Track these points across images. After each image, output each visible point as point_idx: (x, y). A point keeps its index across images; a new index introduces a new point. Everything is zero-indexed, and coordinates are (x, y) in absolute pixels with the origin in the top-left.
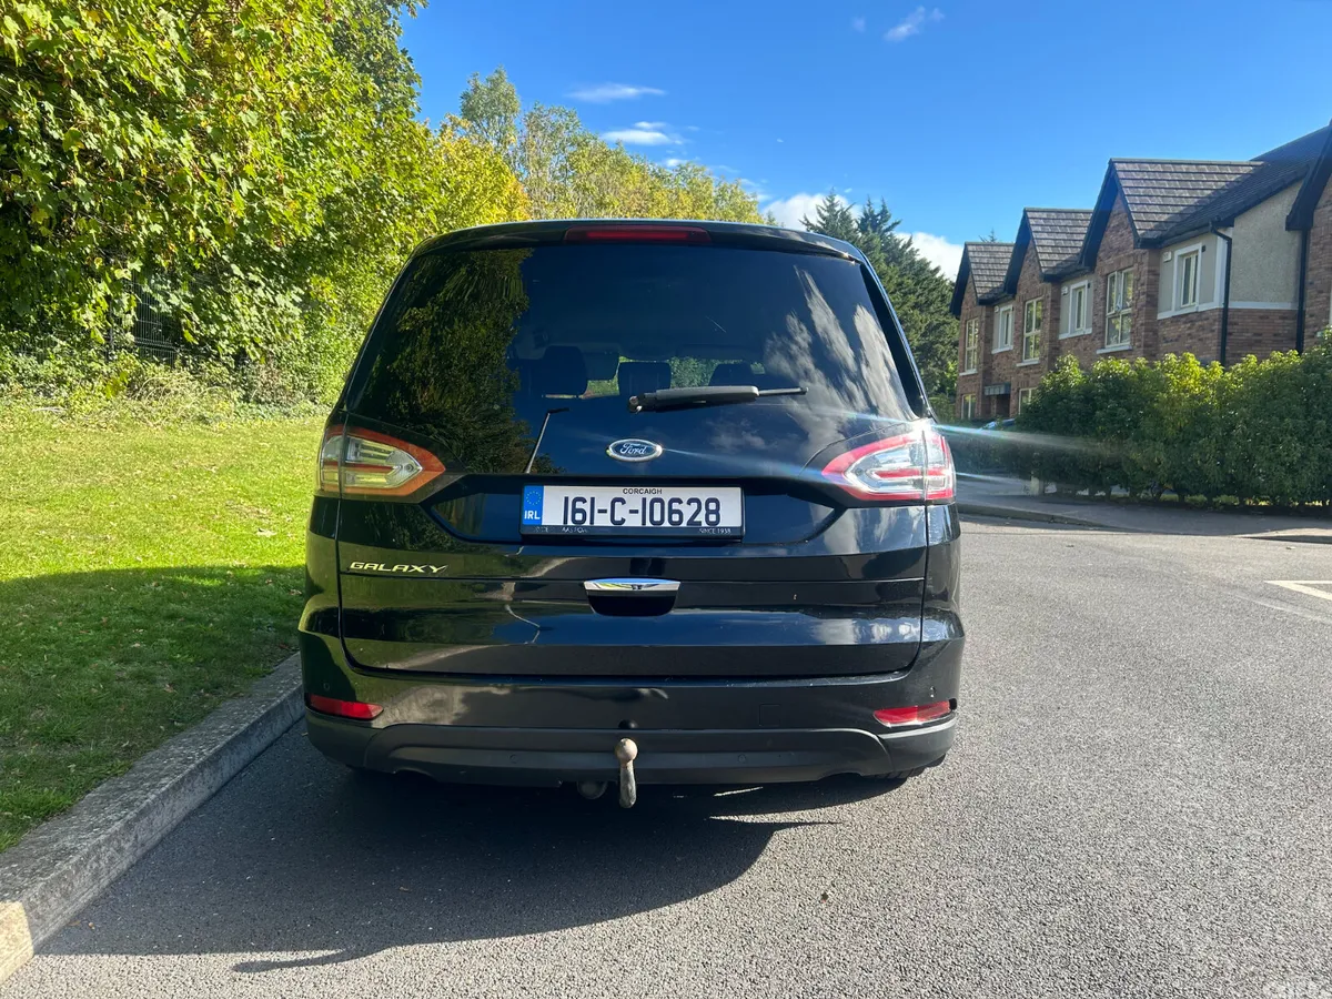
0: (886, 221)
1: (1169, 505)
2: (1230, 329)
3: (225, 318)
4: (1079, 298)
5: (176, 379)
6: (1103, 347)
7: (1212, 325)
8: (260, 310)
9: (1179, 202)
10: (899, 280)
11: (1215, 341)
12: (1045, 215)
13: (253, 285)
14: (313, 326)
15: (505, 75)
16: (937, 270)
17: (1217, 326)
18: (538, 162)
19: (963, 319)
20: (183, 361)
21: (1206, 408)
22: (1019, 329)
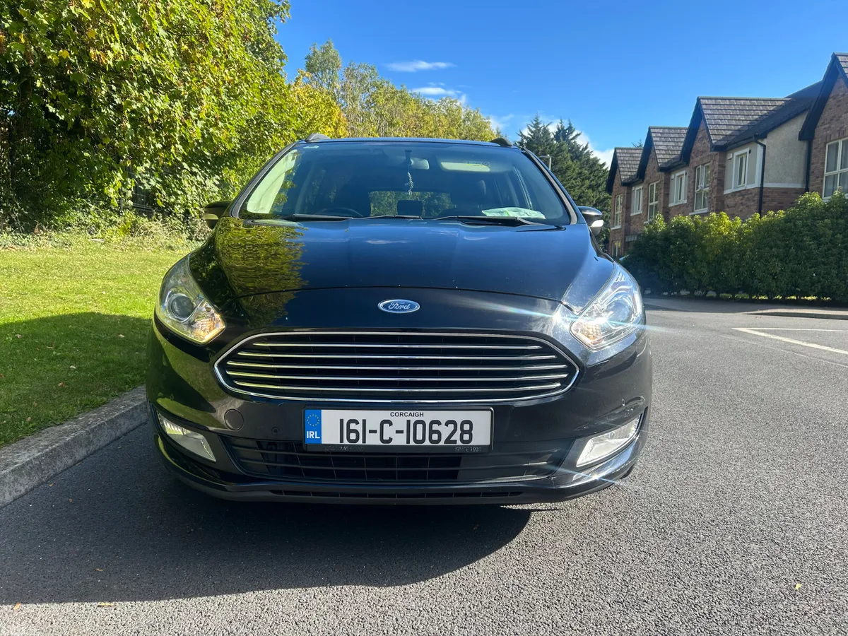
0: (572, 133)
1: (711, 299)
2: (764, 199)
3: (179, 192)
4: (680, 180)
5: (156, 226)
6: (693, 211)
7: (754, 197)
8: (197, 188)
9: (738, 123)
10: (580, 171)
11: (755, 207)
12: (661, 131)
13: (194, 174)
15: (332, 45)
16: (604, 164)
17: (757, 198)
18: (353, 99)
19: (614, 193)
20: (157, 216)
21: (731, 243)
22: (646, 201)
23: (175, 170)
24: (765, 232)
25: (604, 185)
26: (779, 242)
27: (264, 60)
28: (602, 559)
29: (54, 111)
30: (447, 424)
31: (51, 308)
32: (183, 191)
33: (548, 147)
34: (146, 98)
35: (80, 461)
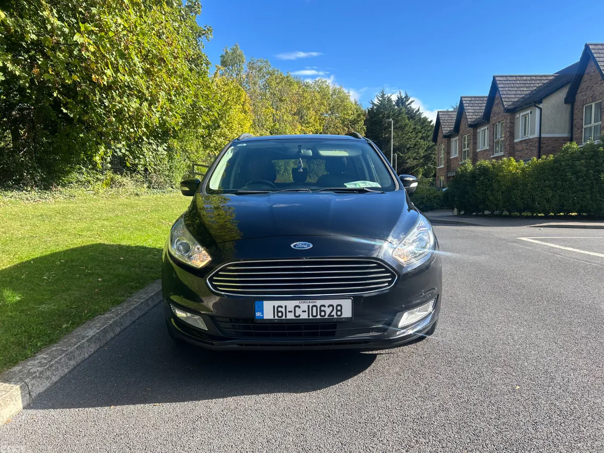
0: (408, 100)
1: (506, 217)
2: (542, 146)
3: (141, 157)
4: (483, 133)
5: (126, 180)
6: (493, 155)
7: (535, 144)
8: (152, 153)
9: (522, 93)
10: (414, 127)
11: (536, 151)
12: (470, 99)
13: (150, 144)
14: (171, 158)
15: (239, 47)
16: (431, 121)
17: (537, 145)
18: (254, 83)
19: (438, 144)
20: (126, 173)
21: (518, 178)
22: (461, 148)
23: (139, 142)
24: (540, 170)
25: (431, 137)
26: (550, 177)
27: (195, 66)
28: (415, 377)
29: (66, 111)
30: (328, 307)
31: (75, 241)
32: (144, 155)
33: (392, 111)
34: (125, 102)
35: (118, 335)
